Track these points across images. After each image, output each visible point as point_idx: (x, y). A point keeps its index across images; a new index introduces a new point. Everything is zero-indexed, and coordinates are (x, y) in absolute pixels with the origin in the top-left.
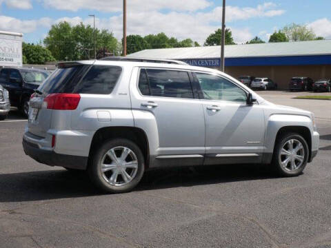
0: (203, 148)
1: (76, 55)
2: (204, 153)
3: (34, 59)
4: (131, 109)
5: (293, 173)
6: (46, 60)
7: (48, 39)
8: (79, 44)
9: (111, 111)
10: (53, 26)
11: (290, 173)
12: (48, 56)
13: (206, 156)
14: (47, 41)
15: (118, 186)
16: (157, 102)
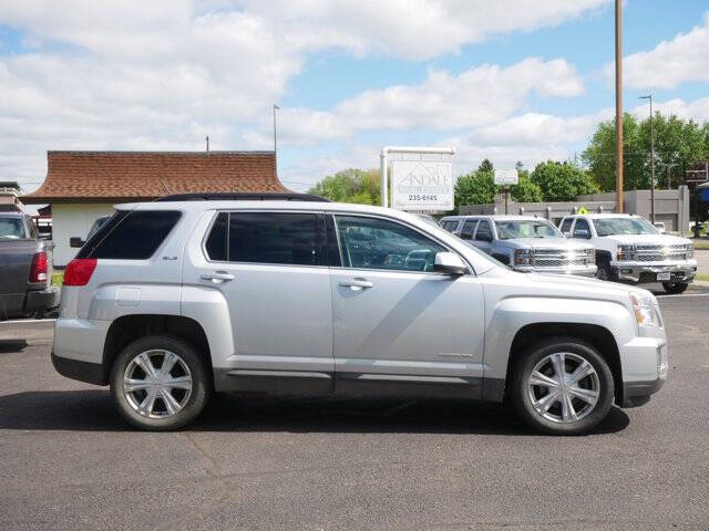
0: (330, 361)
1: (646, 179)
2: (332, 369)
3: (556, 191)
4: (182, 285)
5: (567, 427)
6: (579, 193)
7: (590, 150)
8: (655, 155)
9: (144, 288)
10: (602, 125)
11: (555, 426)
12: (583, 184)
13: (337, 376)
14: (588, 155)
15: (154, 419)
16: (232, 272)
